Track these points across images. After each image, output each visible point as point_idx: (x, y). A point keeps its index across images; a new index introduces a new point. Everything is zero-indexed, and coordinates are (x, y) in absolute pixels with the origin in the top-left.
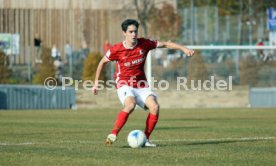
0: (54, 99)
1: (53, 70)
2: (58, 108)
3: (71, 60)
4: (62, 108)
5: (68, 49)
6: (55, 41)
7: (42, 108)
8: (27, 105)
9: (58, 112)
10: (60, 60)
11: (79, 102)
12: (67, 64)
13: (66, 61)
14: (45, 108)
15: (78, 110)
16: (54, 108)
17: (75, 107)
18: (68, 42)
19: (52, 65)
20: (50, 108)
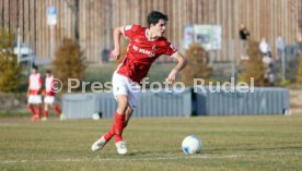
0: (263, 103)
1: (262, 69)
2: (268, 114)
3: (283, 55)
4: (272, 114)
5: (280, 43)
6: (265, 34)
7: (248, 114)
8: (231, 110)
9: (269, 119)
10: (270, 56)
11: (293, 106)
12: (279, 61)
13: (277, 58)
14: (253, 114)
15: (293, 116)
16: (263, 114)
17: (289, 113)
18: (279, 34)
19: (261, 62)
20: (258, 114)
